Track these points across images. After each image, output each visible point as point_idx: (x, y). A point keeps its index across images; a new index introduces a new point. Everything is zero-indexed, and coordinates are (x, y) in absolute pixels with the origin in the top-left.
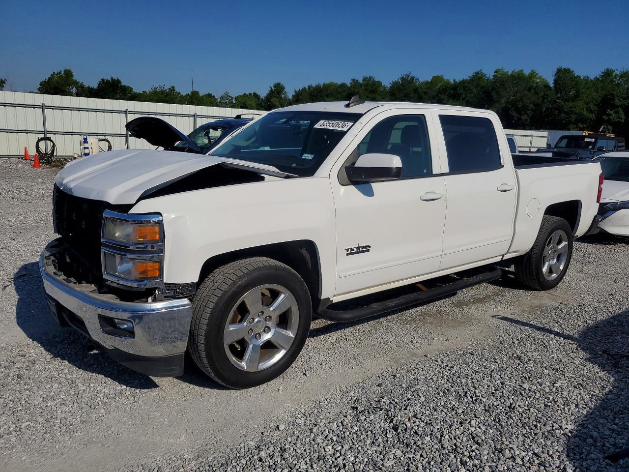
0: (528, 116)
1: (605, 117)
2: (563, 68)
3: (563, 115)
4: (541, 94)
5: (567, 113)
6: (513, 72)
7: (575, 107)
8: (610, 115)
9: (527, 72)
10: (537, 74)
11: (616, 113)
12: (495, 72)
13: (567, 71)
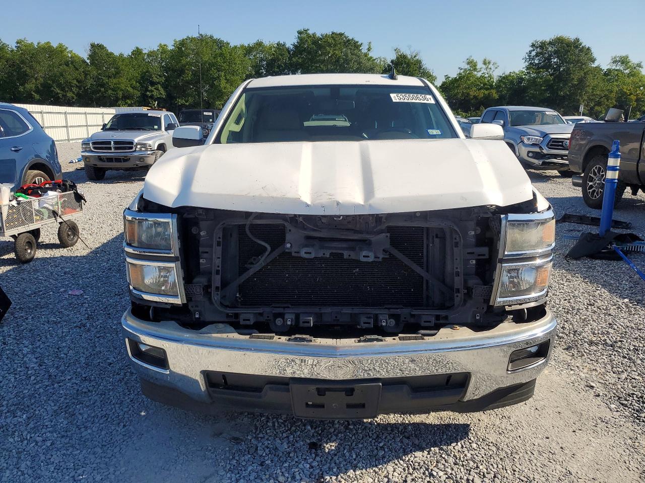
0: (73, 93)
1: (148, 93)
2: (96, 44)
3: (110, 92)
4: (81, 70)
5: (113, 90)
6: (38, 44)
7: (119, 83)
8: (152, 91)
9: (55, 45)
10: (67, 48)
11: (157, 89)
12: (17, 43)
13: (101, 47)
